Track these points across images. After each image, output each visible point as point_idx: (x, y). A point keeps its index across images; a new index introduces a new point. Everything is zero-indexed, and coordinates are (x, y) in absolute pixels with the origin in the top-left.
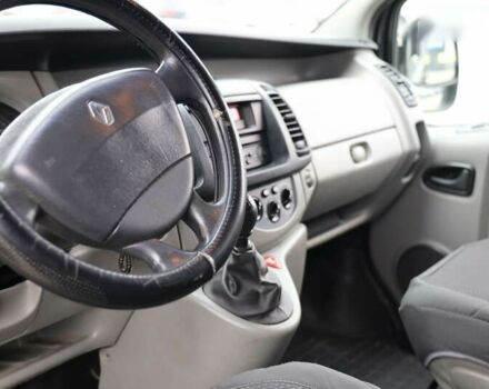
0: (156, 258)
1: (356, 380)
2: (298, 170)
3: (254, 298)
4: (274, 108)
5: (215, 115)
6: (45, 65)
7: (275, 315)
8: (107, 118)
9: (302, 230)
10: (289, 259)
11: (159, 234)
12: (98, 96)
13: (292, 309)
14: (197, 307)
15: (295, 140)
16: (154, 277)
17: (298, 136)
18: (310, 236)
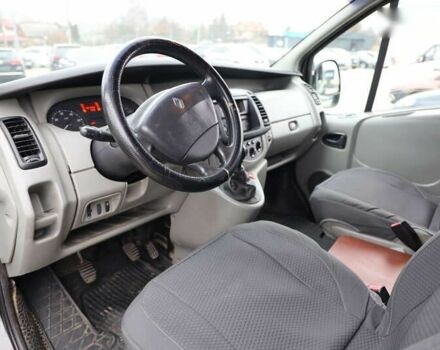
0: (203, 170)
1: (285, 227)
2: (264, 133)
3: (243, 192)
4: (254, 103)
5: (229, 105)
6: (147, 81)
7: (253, 200)
8: (181, 105)
9: (265, 162)
10: (259, 175)
11: (204, 159)
12: (177, 95)
13: (260, 198)
14: (216, 195)
15: (263, 118)
16: (202, 178)
17: (265, 117)
18: (269, 165)
